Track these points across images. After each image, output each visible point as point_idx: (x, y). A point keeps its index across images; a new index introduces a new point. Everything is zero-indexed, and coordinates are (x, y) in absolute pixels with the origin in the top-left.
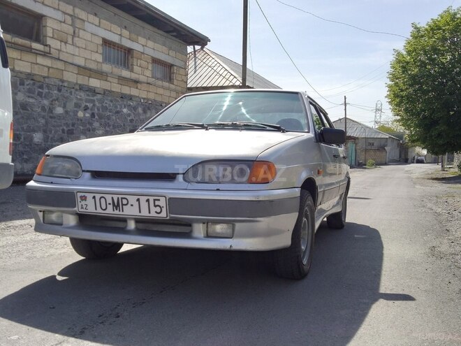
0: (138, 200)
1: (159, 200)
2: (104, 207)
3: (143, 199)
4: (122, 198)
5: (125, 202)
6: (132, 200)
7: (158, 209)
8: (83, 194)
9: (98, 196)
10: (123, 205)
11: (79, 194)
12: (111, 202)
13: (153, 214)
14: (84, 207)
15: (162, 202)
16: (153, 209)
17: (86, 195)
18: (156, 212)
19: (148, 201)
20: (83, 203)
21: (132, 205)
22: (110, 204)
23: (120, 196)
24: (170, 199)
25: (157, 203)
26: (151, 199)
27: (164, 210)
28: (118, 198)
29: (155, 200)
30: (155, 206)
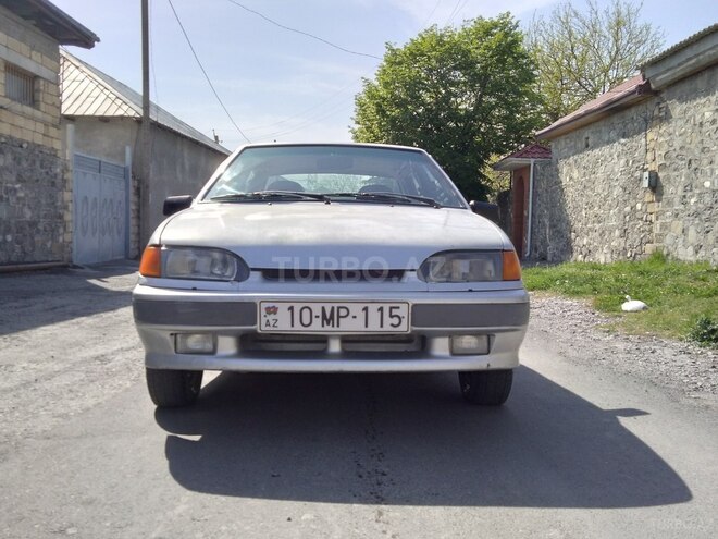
0: (366, 309)
1: (398, 308)
2: (306, 322)
3: (373, 308)
4: (339, 308)
5: (343, 312)
6: (356, 309)
7: (396, 321)
8: (271, 305)
9: (297, 307)
10: (339, 317)
11: (264, 305)
12: (320, 314)
13: (387, 328)
14: (272, 323)
15: (404, 311)
16: (388, 321)
17: (276, 305)
18: (392, 325)
19: (381, 309)
20: (271, 317)
21: (354, 317)
22: (317, 317)
23: (336, 305)
24: (415, 306)
25: (394, 312)
26: (386, 308)
27: (404, 321)
28: (333, 308)
29: (391, 308)
30: (391, 316)
